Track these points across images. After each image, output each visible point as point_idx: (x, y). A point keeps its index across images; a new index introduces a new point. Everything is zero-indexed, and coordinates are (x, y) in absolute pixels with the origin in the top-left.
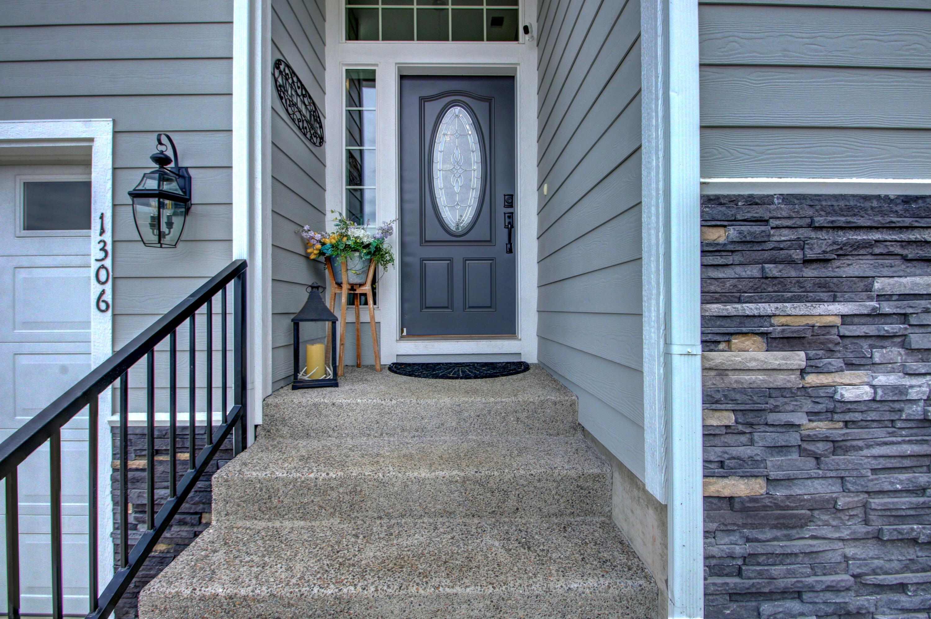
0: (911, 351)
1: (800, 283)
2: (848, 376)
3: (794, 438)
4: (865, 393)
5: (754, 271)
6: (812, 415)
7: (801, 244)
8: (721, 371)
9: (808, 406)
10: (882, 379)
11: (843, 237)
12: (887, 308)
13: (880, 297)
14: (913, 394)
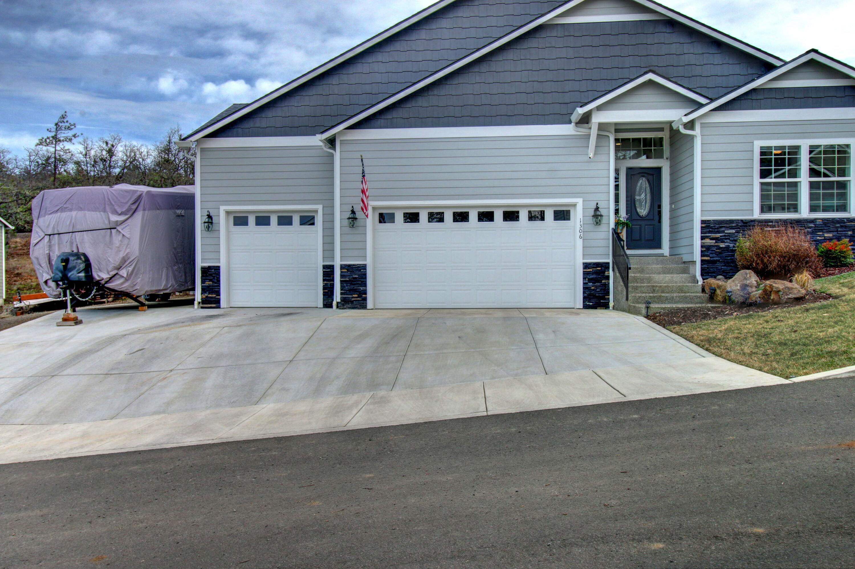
0: (731, 240)
1: (715, 231)
2: (721, 244)
3: (714, 252)
4: (724, 246)
5: (708, 230)
6: (717, 249)
7: (715, 226)
8: (704, 243)
9: (716, 248)
10: (726, 244)
11: (720, 225)
12: (726, 235)
13: (726, 233)
14: (731, 246)
